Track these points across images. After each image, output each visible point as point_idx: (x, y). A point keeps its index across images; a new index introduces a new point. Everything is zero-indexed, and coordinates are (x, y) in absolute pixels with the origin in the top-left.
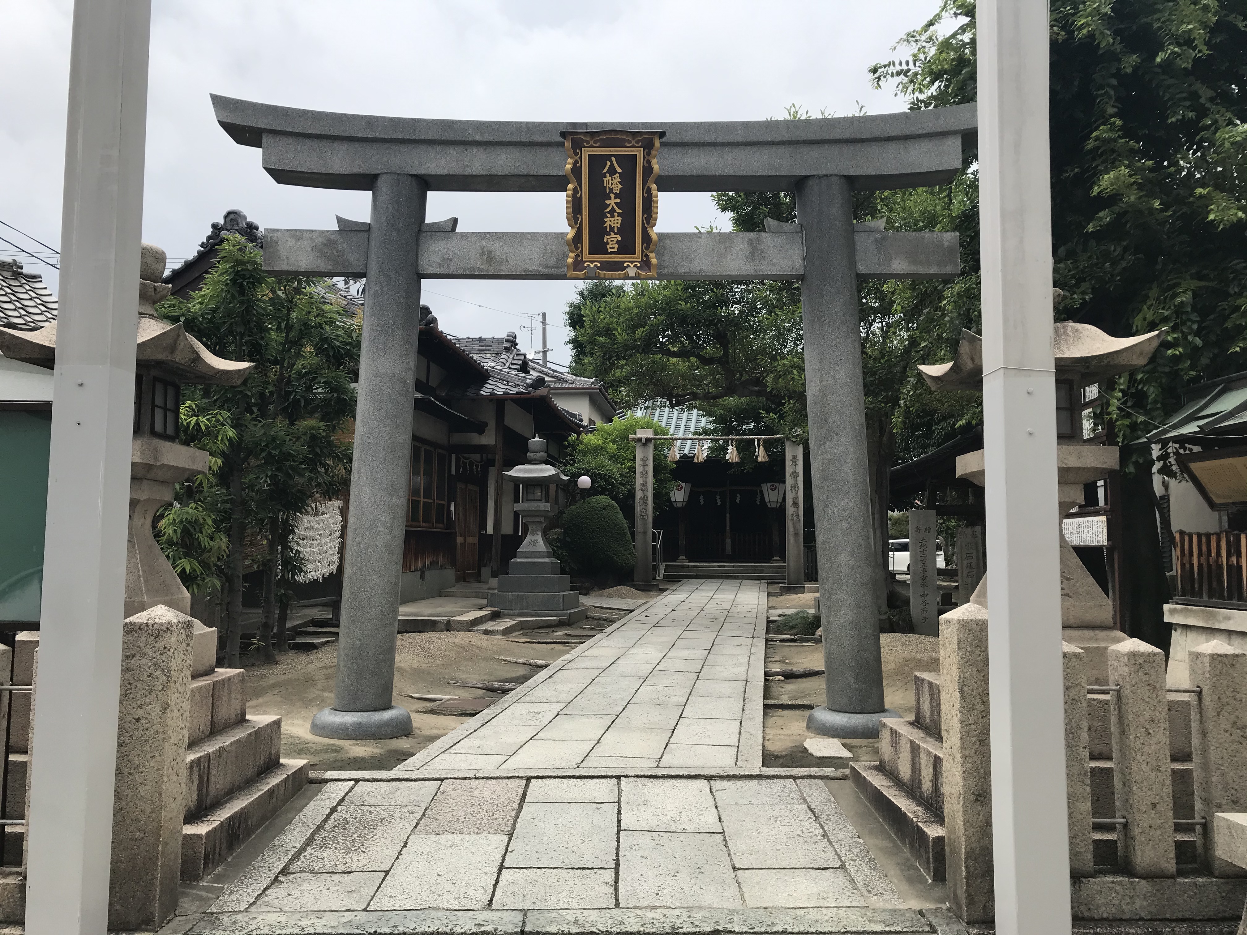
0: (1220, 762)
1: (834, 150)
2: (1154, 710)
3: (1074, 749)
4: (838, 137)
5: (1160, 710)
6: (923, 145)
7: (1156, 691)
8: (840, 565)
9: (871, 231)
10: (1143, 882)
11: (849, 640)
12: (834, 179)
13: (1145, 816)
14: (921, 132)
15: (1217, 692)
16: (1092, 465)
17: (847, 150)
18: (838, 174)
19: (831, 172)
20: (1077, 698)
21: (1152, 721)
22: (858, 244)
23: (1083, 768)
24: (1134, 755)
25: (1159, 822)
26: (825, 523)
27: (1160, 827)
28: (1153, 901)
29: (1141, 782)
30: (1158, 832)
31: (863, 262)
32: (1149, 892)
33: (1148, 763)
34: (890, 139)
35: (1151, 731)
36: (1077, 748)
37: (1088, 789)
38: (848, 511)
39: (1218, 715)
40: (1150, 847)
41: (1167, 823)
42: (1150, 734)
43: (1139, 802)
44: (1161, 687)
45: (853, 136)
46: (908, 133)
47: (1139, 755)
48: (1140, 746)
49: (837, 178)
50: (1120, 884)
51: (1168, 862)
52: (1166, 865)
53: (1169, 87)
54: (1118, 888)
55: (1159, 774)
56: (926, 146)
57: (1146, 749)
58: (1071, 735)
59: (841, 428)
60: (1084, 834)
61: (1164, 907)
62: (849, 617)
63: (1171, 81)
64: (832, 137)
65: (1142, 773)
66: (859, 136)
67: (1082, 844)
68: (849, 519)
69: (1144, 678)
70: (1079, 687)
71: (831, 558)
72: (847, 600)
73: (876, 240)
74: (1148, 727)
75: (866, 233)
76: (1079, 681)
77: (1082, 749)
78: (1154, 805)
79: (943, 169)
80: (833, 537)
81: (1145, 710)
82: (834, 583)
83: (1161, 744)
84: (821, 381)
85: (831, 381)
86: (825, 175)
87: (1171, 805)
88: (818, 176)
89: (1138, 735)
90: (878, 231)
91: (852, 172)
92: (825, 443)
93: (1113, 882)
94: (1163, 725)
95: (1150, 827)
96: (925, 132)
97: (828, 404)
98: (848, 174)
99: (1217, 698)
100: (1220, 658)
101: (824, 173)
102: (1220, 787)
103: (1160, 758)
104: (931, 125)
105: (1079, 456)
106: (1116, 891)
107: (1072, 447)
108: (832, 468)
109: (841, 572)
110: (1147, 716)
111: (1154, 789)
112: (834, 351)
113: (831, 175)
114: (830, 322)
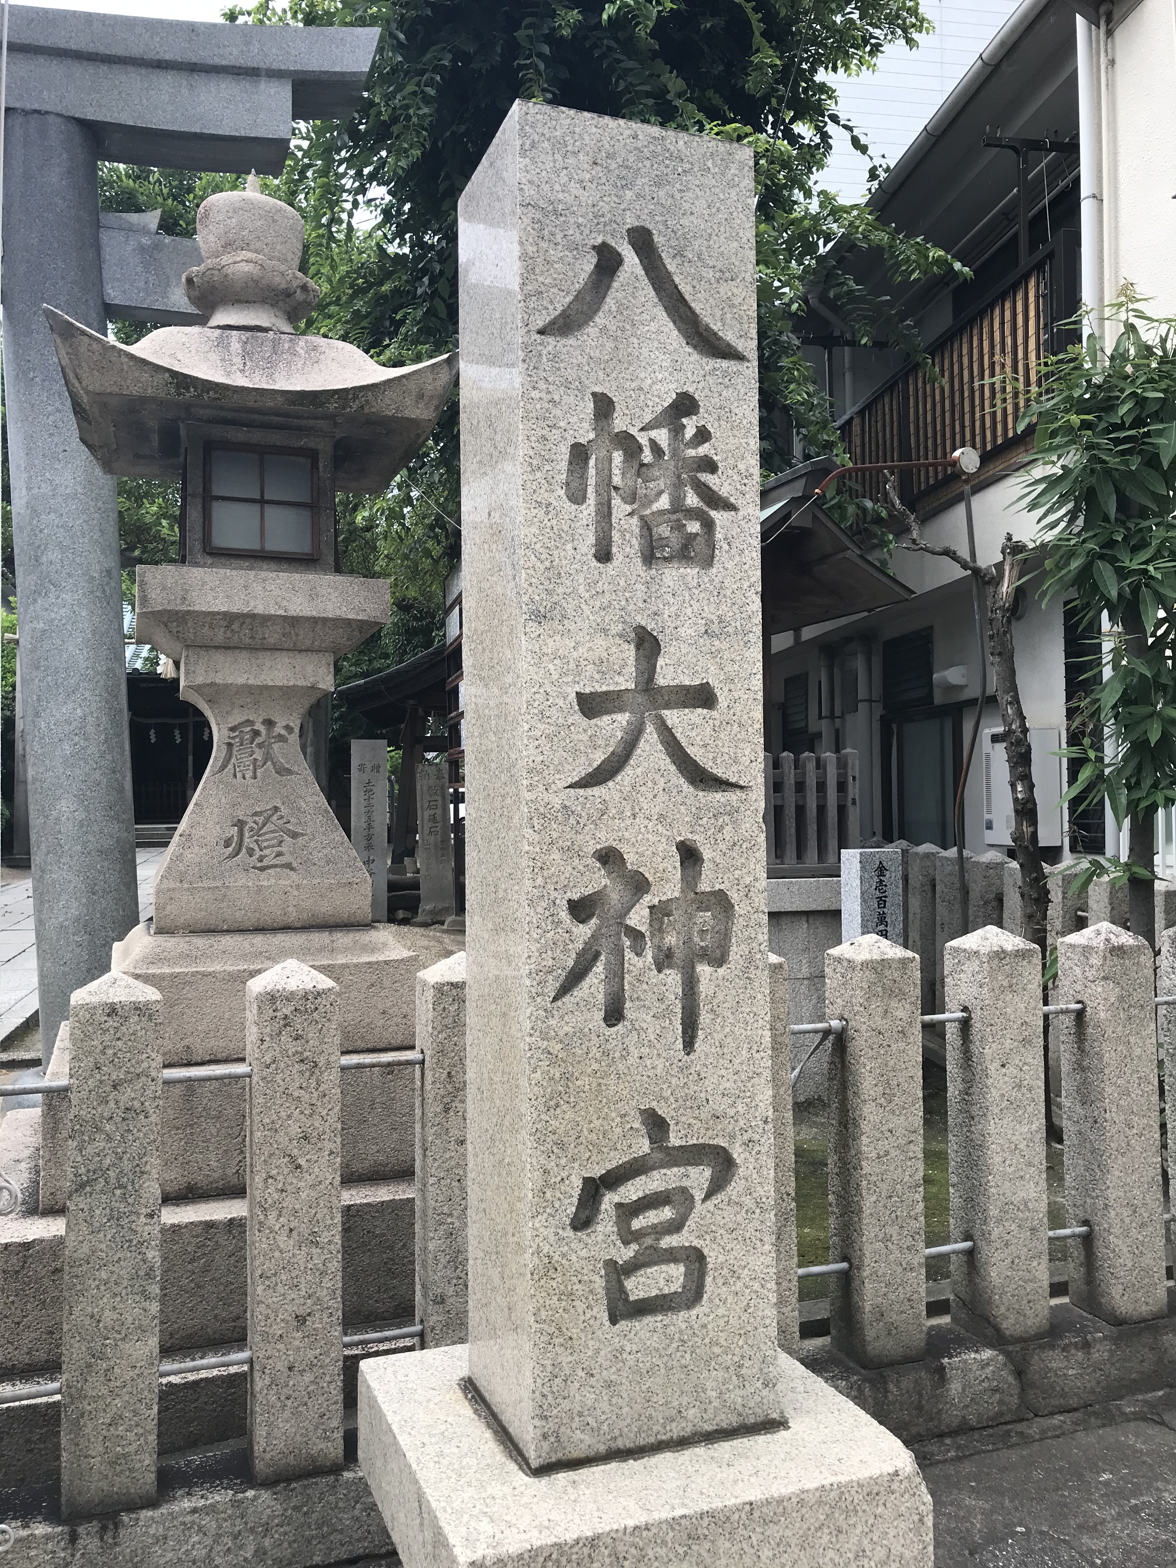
0: (446, 1209)
1: (55, 69)
2: (311, 1115)
3: (124, 1222)
4: (62, 44)
5: (324, 1113)
6: (223, 86)
7: (317, 1071)
8: (58, 819)
9: (131, 229)
10: (265, 1495)
11: (72, 951)
12: (51, 119)
13: (280, 1346)
14: (217, 61)
15: (447, 1062)
16: (338, 613)
17: (82, 72)
18: (64, 112)
19: (48, 108)
20: (137, 1104)
21: (305, 1138)
22: (108, 249)
23: (144, 1261)
24: (262, 1217)
25: (311, 1354)
26: (37, 747)
27: (312, 1365)
28: (285, 1534)
29: (275, 1275)
30: (308, 1377)
31: (117, 284)
32: (275, 1517)
33: (291, 1230)
34: (161, 65)
35: (302, 1161)
36: (133, 1218)
37: (154, 1307)
38: (74, 724)
39: (447, 1110)
40: (287, 1414)
41: (327, 1353)
42: (299, 1167)
43: (267, 1317)
44: (328, 1063)
45: (91, 48)
46: (194, 60)
47: (273, 1215)
48: (276, 1196)
49: (59, 120)
50: (211, 1509)
51: (327, 1438)
52: (322, 1446)
53: (627, 71)
54: (206, 1521)
55: (315, 1251)
56: (227, 88)
57: (289, 1202)
58: (118, 1192)
59: (63, 575)
60: (136, 1413)
61: (309, 1542)
62: (74, 912)
63: (632, 64)
64: (49, 42)
65: (277, 1254)
66: (102, 50)
67: (131, 1436)
68: (77, 739)
69: (293, 1047)
70: (143, 1079)
71: (43, 808)
72: (70, 882)
73: (142, 249)
74: (295, 1152)
75: (123, 233)
76: (145, 1065)
77: (143, 1219)
78: (301, 1320)
79: (259, 135)
80: (47, 770)
81: (289, 1117)
82: (48, 852)
83: (322, 1187)
84: (29, 489)
85: (46, 489)
86: (36, 111)
87: (340, 1313)
88: (23, 110)
89: (274, 1172)
90: (145, 231)
91: (91, 114)
92: (35, 600)
93: (194, 1511)
94: (328, 1146)
95: (290, 1369)
96: (224, 63)
97: (41, 531)
98: (82, 116)
99: (444, 1076)
100: (454, 992)
101: (36, 106)
102: (443, 1260)
103: (318, 1216)
104: (235, 52)
105: (313, 596)
106: (200, 1530)
107: (297, 576)
108: (46, 647)
109: (60, 832)
110: (295, 1130)
111: (302, 1286)
112: (51, 435)
113: (47, 113)
114: (44, 380)
